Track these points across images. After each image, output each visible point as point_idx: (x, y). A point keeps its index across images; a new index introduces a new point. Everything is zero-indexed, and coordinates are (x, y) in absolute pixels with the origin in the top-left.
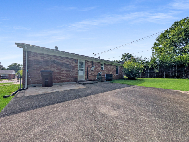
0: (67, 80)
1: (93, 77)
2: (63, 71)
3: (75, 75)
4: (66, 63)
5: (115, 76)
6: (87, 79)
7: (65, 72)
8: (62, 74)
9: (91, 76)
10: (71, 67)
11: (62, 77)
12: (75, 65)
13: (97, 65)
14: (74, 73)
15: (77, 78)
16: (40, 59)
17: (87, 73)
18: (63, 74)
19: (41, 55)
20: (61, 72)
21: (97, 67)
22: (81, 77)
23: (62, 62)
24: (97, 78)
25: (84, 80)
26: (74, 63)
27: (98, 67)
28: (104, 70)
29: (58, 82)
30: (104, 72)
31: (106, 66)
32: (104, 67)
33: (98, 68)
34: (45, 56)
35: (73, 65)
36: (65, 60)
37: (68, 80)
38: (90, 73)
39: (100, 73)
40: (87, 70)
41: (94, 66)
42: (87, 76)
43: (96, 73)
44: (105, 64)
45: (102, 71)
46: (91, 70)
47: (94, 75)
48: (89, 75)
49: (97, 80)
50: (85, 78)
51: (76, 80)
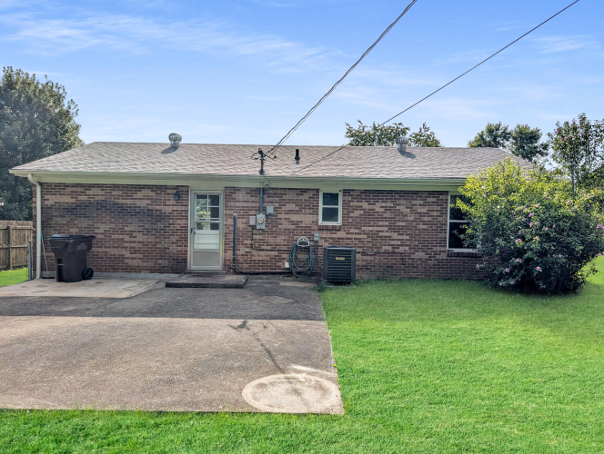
0: (145, 264)
2: (131, 234)
3: (174, 248)
4: (143, 204)
5: (444, 256)
7: (140, 237)
8: (127, 245)
9: (254, 252)
10: (161, 217)
11: (127, 254)
12: (175, 208)
13: (290, 201)
14: (174, 239)
15: (185, 261)
16: (67, 199)
17: (233, 242)
18: (133, 245)
19: (70, 189)
20: (127, 238)
21: (289, 212)
22: (209, 254)
23: (129, 202)
24: (287, 265)
25: (219, 267)
26: (172, 202)
27: (297, 212)
28: (339, 223)
29: (115, 270)
30: (341, 234)
31: (354, 204)
32: (340, 207)
33: (295, 218)
34: (79, 189)
35: (168, 209)
36: (140, 195)
37: (150, 264)
38: (245, 242)
39: (304, 239)
40: (232, 228)
41: (270, 210)
42: (230, 253)
43: (281, 239)
44: (346, 192)
45: (322, 229)
46: (254, 227)
47: (269, 248)
48: (242, 250)
49: (288, 273)
50: (221, 262)
51: (179, 265)
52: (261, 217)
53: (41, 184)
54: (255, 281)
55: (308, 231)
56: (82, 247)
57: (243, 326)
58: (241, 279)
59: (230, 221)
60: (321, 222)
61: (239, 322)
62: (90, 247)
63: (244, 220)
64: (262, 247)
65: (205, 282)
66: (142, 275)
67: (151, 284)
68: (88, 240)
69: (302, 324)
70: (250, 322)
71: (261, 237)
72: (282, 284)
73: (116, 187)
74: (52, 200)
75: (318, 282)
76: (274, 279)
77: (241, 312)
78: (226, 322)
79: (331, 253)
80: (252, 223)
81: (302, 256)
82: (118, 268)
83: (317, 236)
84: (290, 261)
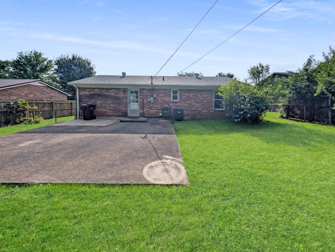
1: (154, 112)
2: (109, 104)
3: (123, 109)
4: (113, 94)
5: (213, 111)
6: (142, 115)
7: (112, 105)
9: (150, 110)
10: (119, 99)
11: (108, 111)
12: (123, 96)
13: (161, 93)
14: (123, 106)
15: (127, 113)
16: (87, 93)
17: (142, 106)
18: (109, 108)
19: (88, 90)
20: (108, 106)
21: (161, 97)
22: (135, 111)
23: (108, 94)
24: (161, 114)
25: (138, 115)
26: (122, 93)
27: (164, 97)
28: (178, 100)
29: (104, 116)
30: (179, 104)
31: (183, 94)
32: (178, 95)
33: (163, 99)
34: (91, 90)
35: (121, 96)
36: (111, 91)
37: (115, 114)
38: (147, 107)
39: (166, 106)
40: (142, 102)
41: (155, 96)
42: (142, 111)
43: (159, 106)
44: (180, 90)
45: (172, 102)
46: (149, 102)
47: (155, 109)
48: (146, 109)
49: (161, 117)
50: (139, 113)
51: (125, 115)
52: (152, 98)
53: (78, 88)
54: (151, 120)
55: (168, 103)
56: (92, 108)
57: (145, 137)
58: (146, 119)
59: (142, 100)
60: (172, 100)
61: (144, 135)
62: (95, 109)
63: (146, 100)
64: (152, 108)
65: (134, 120)
66: (113, 117)
67: (115, 121)
68: (94, 106)
69: (167, 136)
70: (148, 135)
71: (152, 105)
72: (159, 121)
73: (103, 89)
74: (82, 93)
75: (171, 120)
76: (157, 119)
77: (145, 132)
78: (139, 135)
79: (176, 110)
80: (149, 100)
81: (166, 112)
82: (104, 115)
83: (171, 104)
84: (162, 113)
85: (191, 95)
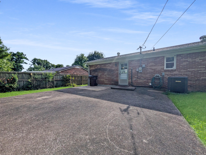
1: (142, 82)
3: (115, 79)
4: (108, 68)
6: (131, 84)
7: (107, 76)
8: (105, 78)
9: (138, 80)
10: (112, 71)
11: (105, 80)
12: (115, 68)
13: (151, 62)
14: (115, 76)
15: (118, 82)
16: (93, 68)
17: (131, 77)
20: (105, 76)
21: (151, 66)
22: (124, 81)
23: (105, 67)
24: (150, 84)
25: (127, 84)
26: (115, 66)
27: (154, 66)
28: (174, 68)
32: (175, 62)
33: (154, 68)
34: (96, 66)
35: (113, 69)
36: (107, 66)
37: (110, 83)
38: (135, 77)
39: (157, 75)
40: (131, 73)
41: (144, 66)
42: (130, 80)
43: (148, 76)
44: (178, 56)
45: (166, 71)
46: (138, 72)
47: (144, 78)
48: (134, 79)
49: (151, 87)
51: (116, 83)
52: (140, 68)
53: (89, 65)
54: (138, 89)
55: (159, 72)
56: (95, 78)
57: (126, 110)
58: (134, 88)
60: (165, 68)
61: (125, 107)
62: (97, 79)
63: (135, 70)
64: (141, 78)
65: (123, 88)
66: (108, 85)
70: (131, 108)
71: (140, 75)
72: (148, 90)
73: (102, 64)
74: (91, 68)
76: (146, 88)
80: (137, 70)
81: (156, 81)
82: (103, 84)
83: (163, 73)
84: (152, 83)
85: (198, 60)
